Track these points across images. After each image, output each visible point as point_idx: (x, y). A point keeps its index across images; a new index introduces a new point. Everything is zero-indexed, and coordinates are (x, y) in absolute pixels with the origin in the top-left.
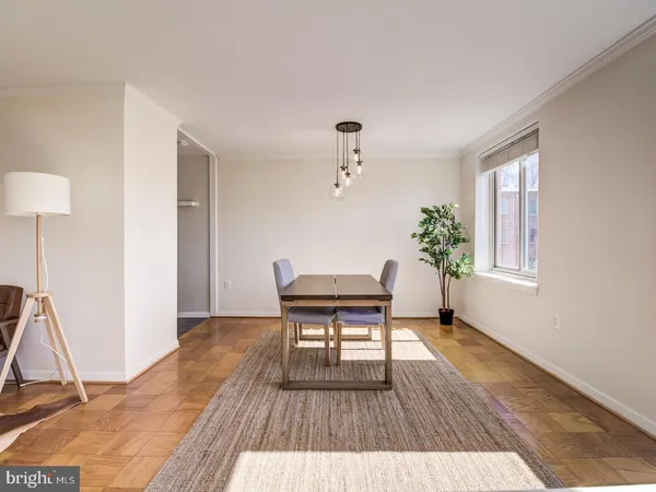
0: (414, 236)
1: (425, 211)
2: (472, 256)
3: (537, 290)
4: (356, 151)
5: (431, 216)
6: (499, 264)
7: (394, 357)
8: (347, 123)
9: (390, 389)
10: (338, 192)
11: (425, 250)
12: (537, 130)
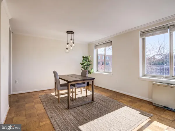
0: (80, 63)
1: (83, 57)
2: (93, 68)
3: (112, 75)
4: (71, 40)
5: (85, 58)
6: (98, 70)
7: (88, 95)
8: (71, 31)
9: (94, 102)
10: (67, 50)
11: (83, 67)
12: (112, 42)
